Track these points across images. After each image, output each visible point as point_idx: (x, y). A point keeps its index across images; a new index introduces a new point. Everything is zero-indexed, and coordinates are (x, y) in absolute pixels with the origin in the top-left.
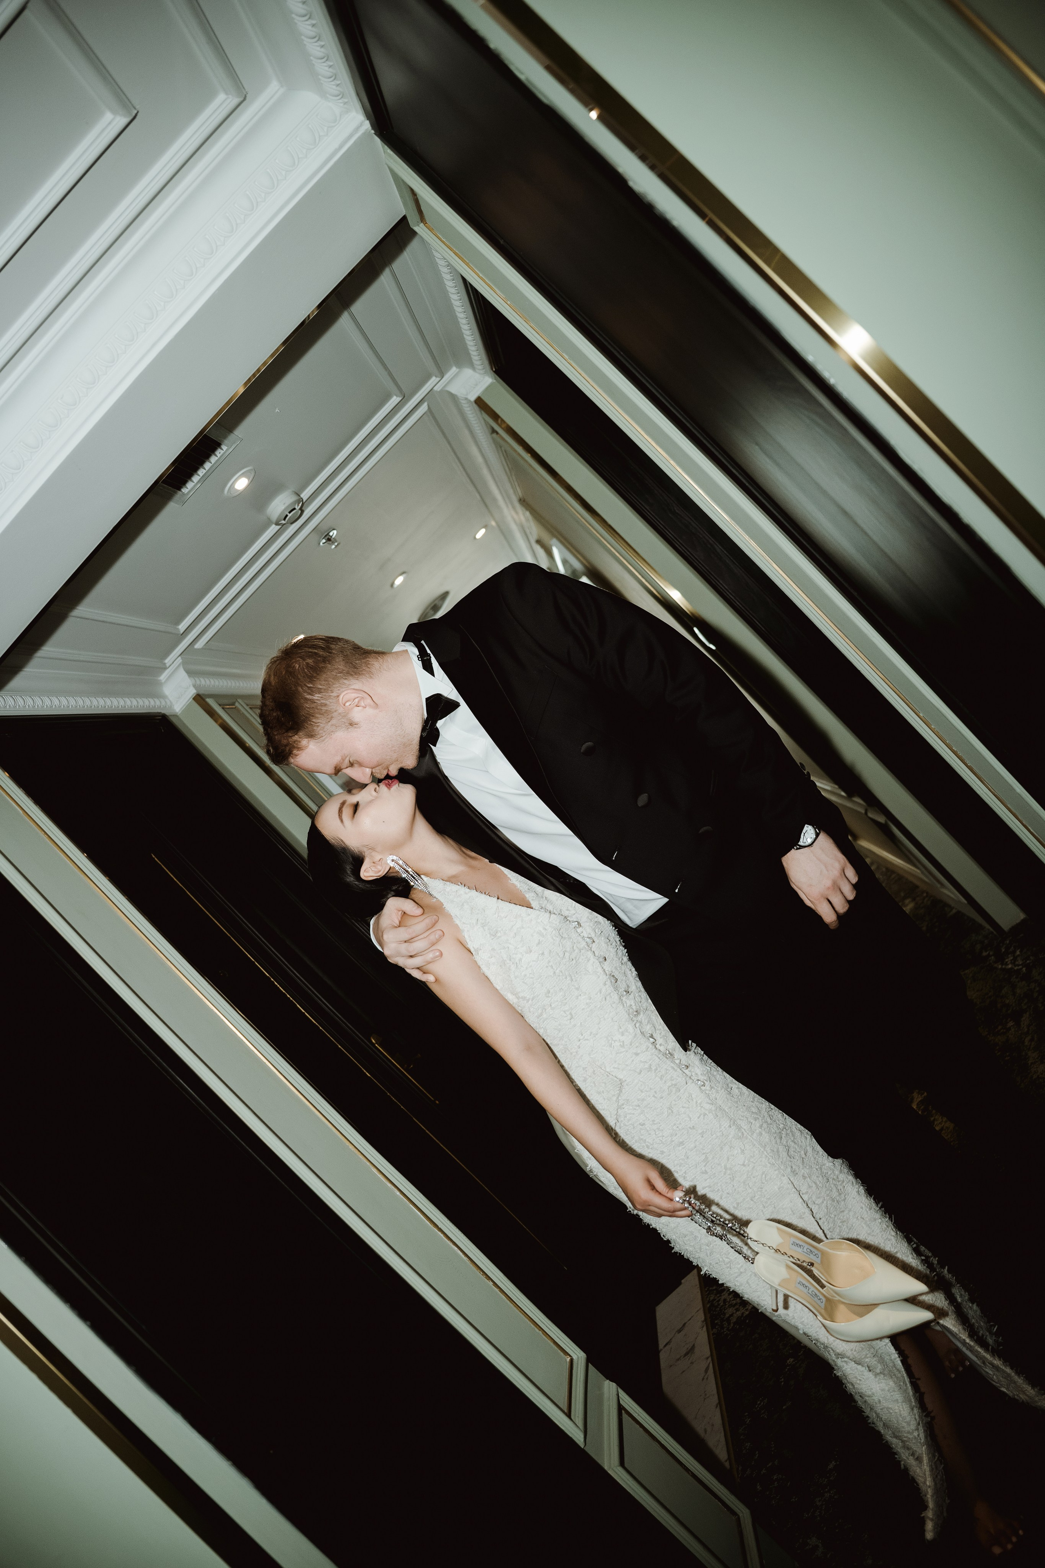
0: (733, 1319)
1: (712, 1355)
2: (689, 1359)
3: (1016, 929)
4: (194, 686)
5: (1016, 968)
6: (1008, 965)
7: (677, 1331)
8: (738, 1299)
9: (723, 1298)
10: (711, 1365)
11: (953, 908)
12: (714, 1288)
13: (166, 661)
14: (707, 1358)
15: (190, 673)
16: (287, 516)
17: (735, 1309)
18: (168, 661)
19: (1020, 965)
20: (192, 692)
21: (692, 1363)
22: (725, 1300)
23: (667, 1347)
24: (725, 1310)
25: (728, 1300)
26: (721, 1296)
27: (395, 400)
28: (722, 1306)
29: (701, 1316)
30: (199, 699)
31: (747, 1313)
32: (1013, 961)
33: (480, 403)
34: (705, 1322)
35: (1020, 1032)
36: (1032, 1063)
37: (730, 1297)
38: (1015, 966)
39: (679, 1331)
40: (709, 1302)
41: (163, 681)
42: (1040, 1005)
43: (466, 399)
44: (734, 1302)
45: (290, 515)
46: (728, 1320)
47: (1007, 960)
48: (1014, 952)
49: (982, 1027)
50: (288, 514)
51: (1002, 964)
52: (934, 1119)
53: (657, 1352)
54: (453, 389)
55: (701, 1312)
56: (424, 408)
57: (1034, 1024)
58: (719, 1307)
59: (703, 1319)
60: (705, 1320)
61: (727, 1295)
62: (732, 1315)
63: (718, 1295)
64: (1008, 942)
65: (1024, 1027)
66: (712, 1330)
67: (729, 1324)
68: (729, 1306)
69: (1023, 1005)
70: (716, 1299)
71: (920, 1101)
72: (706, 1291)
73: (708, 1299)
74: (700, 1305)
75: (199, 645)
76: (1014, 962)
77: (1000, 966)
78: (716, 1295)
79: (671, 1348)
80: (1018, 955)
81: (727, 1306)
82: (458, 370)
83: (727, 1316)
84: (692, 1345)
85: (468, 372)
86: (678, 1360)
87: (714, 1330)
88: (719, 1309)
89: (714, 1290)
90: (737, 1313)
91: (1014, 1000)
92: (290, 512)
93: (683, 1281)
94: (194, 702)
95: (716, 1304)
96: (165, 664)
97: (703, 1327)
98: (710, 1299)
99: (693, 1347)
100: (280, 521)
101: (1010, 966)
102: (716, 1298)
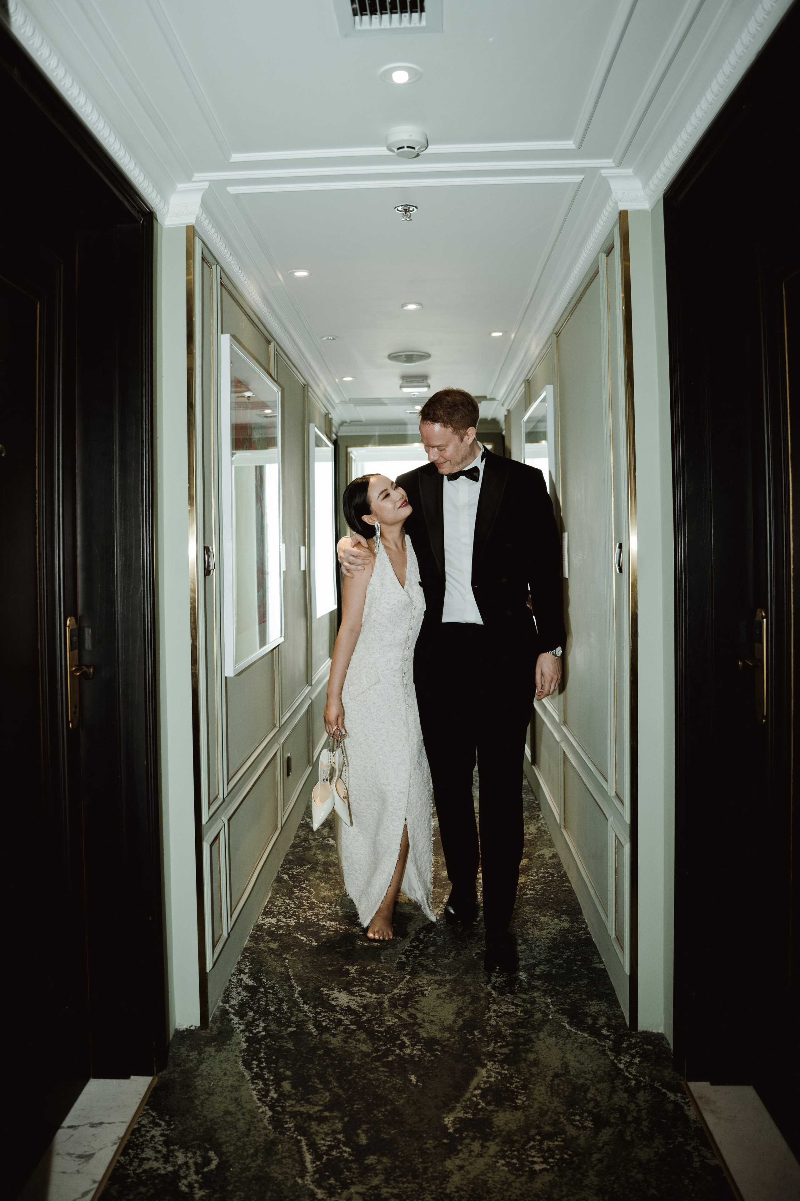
0: (146, 1166)
1: (101, 1183)
2: (79, 1164)
3: (650, 1038)
4: (197, 218)
5: (627, 1074)
6: (621, 1063)
7: (90, 1123)
8: (166, 1149)
9: (153, 1132)
10: (92, 1193)
11: (602, 962)
12: (154, 1114)
13: (196, 175)
14: (95, 1182)
15: (204, 205)
16: (403, 147)
17: (155, 1157)
18: (197, 176)
19: (632, 1075)
20: (192, 221)
21: (78, 1171)
22: (153, 1137)
23: (71, 1131)
24: (146, 1147)
25: (156, 1140)
26: (153, 1128)
27: (570, 144)
28: (146, 1140)
29: (120, 1130)
30: (191, 232)
31: (163, 1172)
32: (627, 1064)
33: (623, 216)
34: (120, 1141)
35: (594, 1141)
36: (586, 1186)
37: (161, 1139)
38: (627, 1071)
39: (93, 1125)
40: (139, 1123)
41: (178, 189)
42: (628, 1133)
43: (616, 203)
44: (160, 1148)
45: (406, 149)
46: (142, 1160)
47: (622, 1058)
48: (633, 1057)
49: (561, 1100)
50: (405, 147)
51: (616, 1058)
52: (461, 1150)
53: (58, 1127)
54: (614, 185)
55: (124, 1127)
56: (578, 178)
57: (611, 1146)
58: (144, 1139)
59: (121, 1135)
60: (122, 1139)
61: (159, 1133)
62: (148, 1159)
63: (151, 1125)
64: (634, 1041)
65: (600, 1140)
66: (120, 1156)
67: (140, 1166)
68: (153, 1147)
69: (612, 1116)
70: (146, 1127)
71: (459, 1118)
72: (144, 1110)
73: (140, 1119)
74: (128, 1119)
75: (232, 190)
76: (630, 1064)
77: (612, 1058)
78: (150, 1123)
79: (72, 1136)
80: (636, 1064)
81: (151, 1145)
82: (632, 174)
83: (144, 1156)
84: (92, 1152)
85: (637, 184)
86: (70, 1154)
87: (122, 1158)
88: (141, 1140)
89: (152, 1116)
90: (154, 1163)
91: (606, 1104)
92: (408, 147)
93: (132, 1077)
94: (185, 229)
95: (143, 1133)
96: (193, 176)
97: (115, 1144)
98: (141, 1121)
99: (91, 1156)
100: (394, 147)
101: (621, 1066)
102: (147, 1125)
